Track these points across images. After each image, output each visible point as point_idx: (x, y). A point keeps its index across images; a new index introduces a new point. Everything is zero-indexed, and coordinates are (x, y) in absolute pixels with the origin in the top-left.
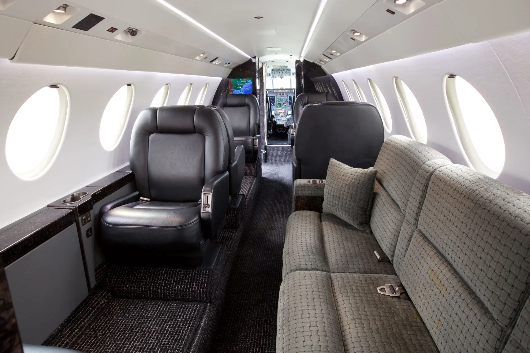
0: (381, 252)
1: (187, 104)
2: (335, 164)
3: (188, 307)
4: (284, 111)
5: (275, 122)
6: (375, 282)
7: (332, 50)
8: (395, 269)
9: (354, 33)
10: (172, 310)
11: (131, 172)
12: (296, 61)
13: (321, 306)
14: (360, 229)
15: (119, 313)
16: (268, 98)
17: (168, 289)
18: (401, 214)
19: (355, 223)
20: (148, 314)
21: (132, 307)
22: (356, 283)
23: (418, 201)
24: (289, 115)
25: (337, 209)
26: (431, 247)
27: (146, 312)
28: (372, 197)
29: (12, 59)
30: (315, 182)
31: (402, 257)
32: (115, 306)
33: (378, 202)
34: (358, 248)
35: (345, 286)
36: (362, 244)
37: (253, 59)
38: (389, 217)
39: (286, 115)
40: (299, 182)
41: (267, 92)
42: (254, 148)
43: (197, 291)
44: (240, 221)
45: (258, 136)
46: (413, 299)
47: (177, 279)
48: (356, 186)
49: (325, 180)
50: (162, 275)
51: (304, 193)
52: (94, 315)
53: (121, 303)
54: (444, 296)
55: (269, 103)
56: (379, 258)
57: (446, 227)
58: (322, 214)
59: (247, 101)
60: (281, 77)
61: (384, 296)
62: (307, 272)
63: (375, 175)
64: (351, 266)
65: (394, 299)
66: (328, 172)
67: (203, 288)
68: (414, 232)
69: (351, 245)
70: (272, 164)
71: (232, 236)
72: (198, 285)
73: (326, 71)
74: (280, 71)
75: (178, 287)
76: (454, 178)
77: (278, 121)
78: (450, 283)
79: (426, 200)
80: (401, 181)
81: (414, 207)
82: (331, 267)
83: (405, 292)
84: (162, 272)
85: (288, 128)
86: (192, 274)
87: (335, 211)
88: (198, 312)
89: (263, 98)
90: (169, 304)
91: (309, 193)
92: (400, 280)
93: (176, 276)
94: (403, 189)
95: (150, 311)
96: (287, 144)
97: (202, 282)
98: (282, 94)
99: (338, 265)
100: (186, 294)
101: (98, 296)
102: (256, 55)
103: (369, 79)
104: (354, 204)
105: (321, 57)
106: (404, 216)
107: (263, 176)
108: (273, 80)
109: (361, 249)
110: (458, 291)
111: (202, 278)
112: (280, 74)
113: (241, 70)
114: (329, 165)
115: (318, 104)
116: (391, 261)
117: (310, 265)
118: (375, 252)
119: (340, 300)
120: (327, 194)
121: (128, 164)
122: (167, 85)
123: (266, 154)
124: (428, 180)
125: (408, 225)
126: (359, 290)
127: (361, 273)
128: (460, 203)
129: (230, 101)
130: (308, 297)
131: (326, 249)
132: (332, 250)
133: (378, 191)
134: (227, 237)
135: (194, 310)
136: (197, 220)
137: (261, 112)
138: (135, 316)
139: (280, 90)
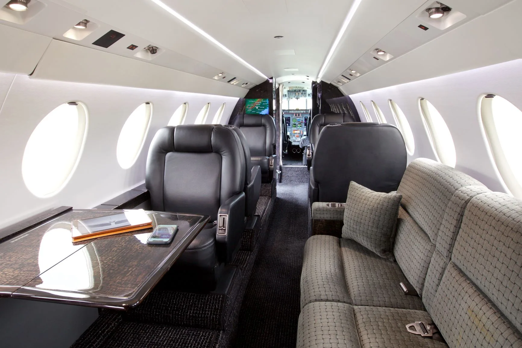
0: (408, 284)
1: (204, 123)
2: (356, 188)
3: (200, 334)
4: (299, 132)
5: (290, 143)
6: (404, 319)
7: (352, 70)
8: (425, 304)
9: (378, 52)
10: (183, 337)
11: (146, 190)
12: (313, 82)
13: (345, 344)
14: (383, 257)
15: (128, 338)
16: (284, 118)
17: (180, 314)
18: (430, 244)
19: (378, 251)
20: (159, 340)
21: (142, 332)
22: (382, 319)
23: (452, 230)
24: (305, 135)
25: (358, 235)
26: (469, 283)
27: (157, 338)
28: (396, 223)
29: (31, 75)
30: (334, 206)
31: (433, 291)
32: (125, 330)
33: (402, 229)
34: (382, 278)
35: (371, 322)
36: (386, 274)
37: (270, 80)
38: (416, 247)
39: (302, 136)
40: (317, 205)
41: (283, 113)
42: (269, 168)
43: (210, 317)
44: (255, 243)
45: (274, 156)
46: (448, 340)
47: (189, 303)
48: (378, 211)
49: (344, 204)
50: (174, 299)
51: (323, 216)
52: (104, 338)
53: (131, 326)
54: (489, 343)
55: (285, 124)
56: (406, 291)
57: (488, 262)
58: (341, 239)
59: (263, 121)
60: (297, 98)
61: (414, 335)
62: (328, 303)
63: (400, 200)
64: (375, 299)
65: (427, 340)
66: (348, 196)
67: (216, 315)
68: (447, 264)
69: (374, 275)
70: (286, 184)
71: (246, 258)
72: (211, 311)
73: (343, 92)
74: (296, 92)
75: (190, 313)
76: (497, 208)
77: (294, 141)
78: (497, 328)
79: (461, 230)
80: (429, 208)
81: (446, 237)
82: (353, 298)
83: (438, 332)
84: (174, 296)
85: (303, 148)
86: (205, 299)
87: (355, 236)
88: (210, 340)
89: (279, 118)
90: (180, 330)
91: (327, 216)
92: (431, 318)
93: (189, 301)
94: (433, 217)
95: (161, 337)
96: (302, 165)
97: (215, 308)
98: (297, 114)
99: (361, 296)
100: (198, 320)
101: (108, 318)
102: (273, 76)
103: (391, 100)
104: (376, 230)
105: (339, 78)
106: (435, 246)
107: (278, 196)
108: (289, 101)
109: (385, 280)
110: (509, 339)
111: (215, 303)
112: (296, 95)
113: (257, 91)
114: (349, 188)
115: (337, 125)
116: (420, 294)
117: (331, 296)
118: (401, 284)
119: (365, 337)
120: (347, 219)
121: (144, 182)
122: (185, 104)
123: (281, 175)
124: (464, 208)
125: (440, 256)
126: (386, 326)
127: (386, 307)
128: (507, 236)
129: (247, 121)
130: (330, 332)
131: (347, 277)
132: (354, 279)
133: (402, 217)
134: (242, 259)
135: (206, 338)
136: (212, 242)
137: (277, 132)
138: (145, 342)
139: (296, 111)
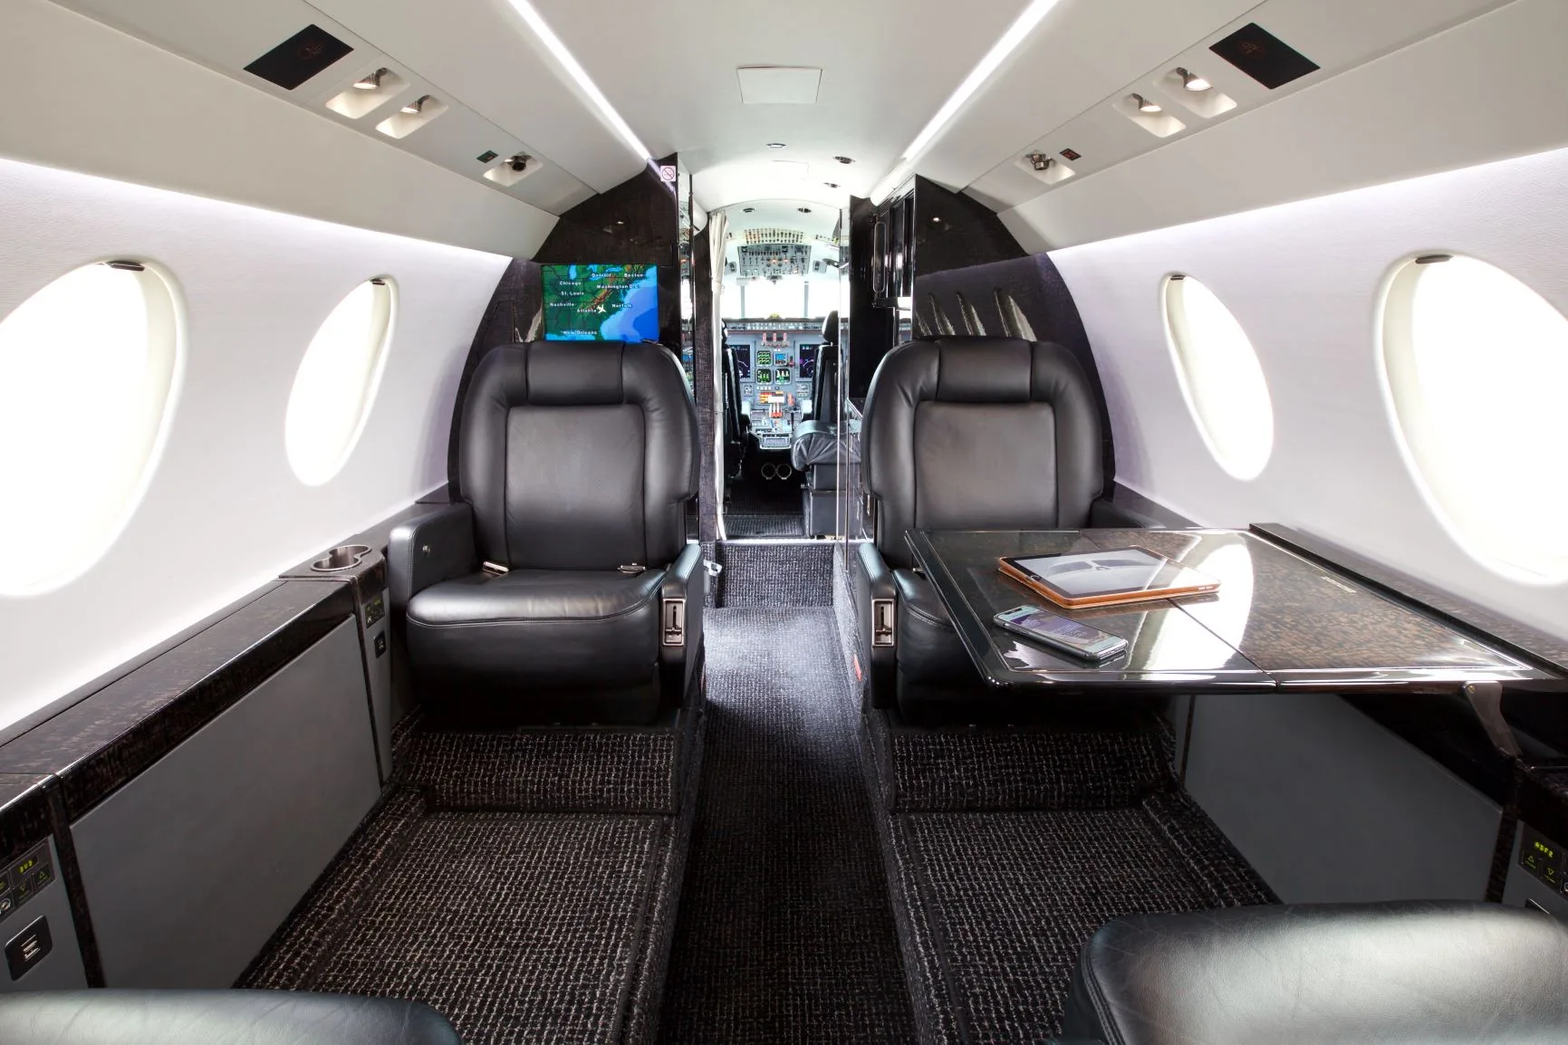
4: (782, 400)
5: (754, 441)
12: (854, 202)
16: (729, 351)
24: (807, 417)
37: (661, 170)
39: (797, 419)
41: (726, 331)
55: (733, 373)
59: (631, 376)
60: (774, 278)
70: (744, 613)
74: (772, 254)
77: (764, 436)
85: (807, 471)
89: (711, 355)
96: (803, 535)
98: (775, 336)
102: (676, 148)
107: (713, 698)
108: (743, 289)
112: (769, 266)
123: (722, 580)
129: (544, 376)
139: (770, 324)
